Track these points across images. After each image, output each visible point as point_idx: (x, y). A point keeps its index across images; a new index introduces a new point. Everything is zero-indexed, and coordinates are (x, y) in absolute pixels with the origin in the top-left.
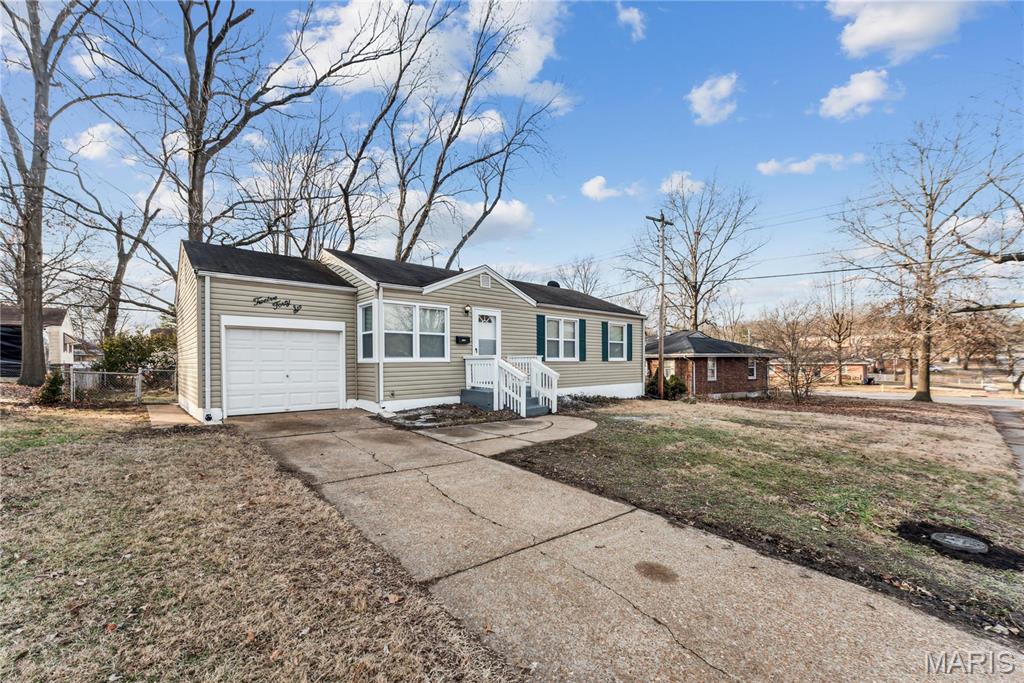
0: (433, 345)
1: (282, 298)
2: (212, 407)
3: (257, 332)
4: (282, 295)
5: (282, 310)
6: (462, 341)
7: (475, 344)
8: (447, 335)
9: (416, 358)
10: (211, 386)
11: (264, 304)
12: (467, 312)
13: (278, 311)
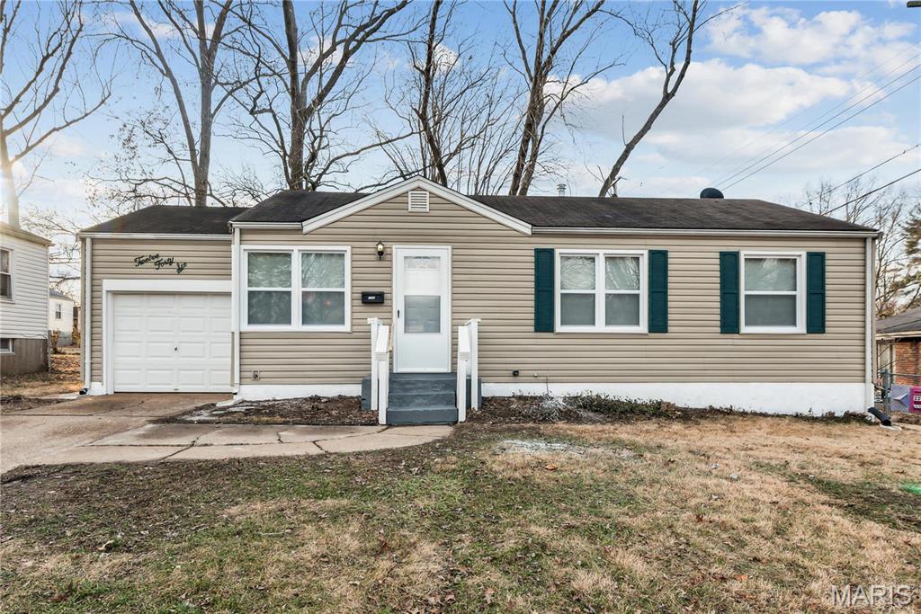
0: (323, 306)
1: (164, 255)
2: (91, 380)
3: (145, 298)
4: (165, 251)
5: (165, 269)
6: (374, 300)
7: (398, 304)
8: (347, 290)
9: (296, 324)
10: (92, 358)
11: (146, 265)
12: (381, 253)
13: (160, 271)
